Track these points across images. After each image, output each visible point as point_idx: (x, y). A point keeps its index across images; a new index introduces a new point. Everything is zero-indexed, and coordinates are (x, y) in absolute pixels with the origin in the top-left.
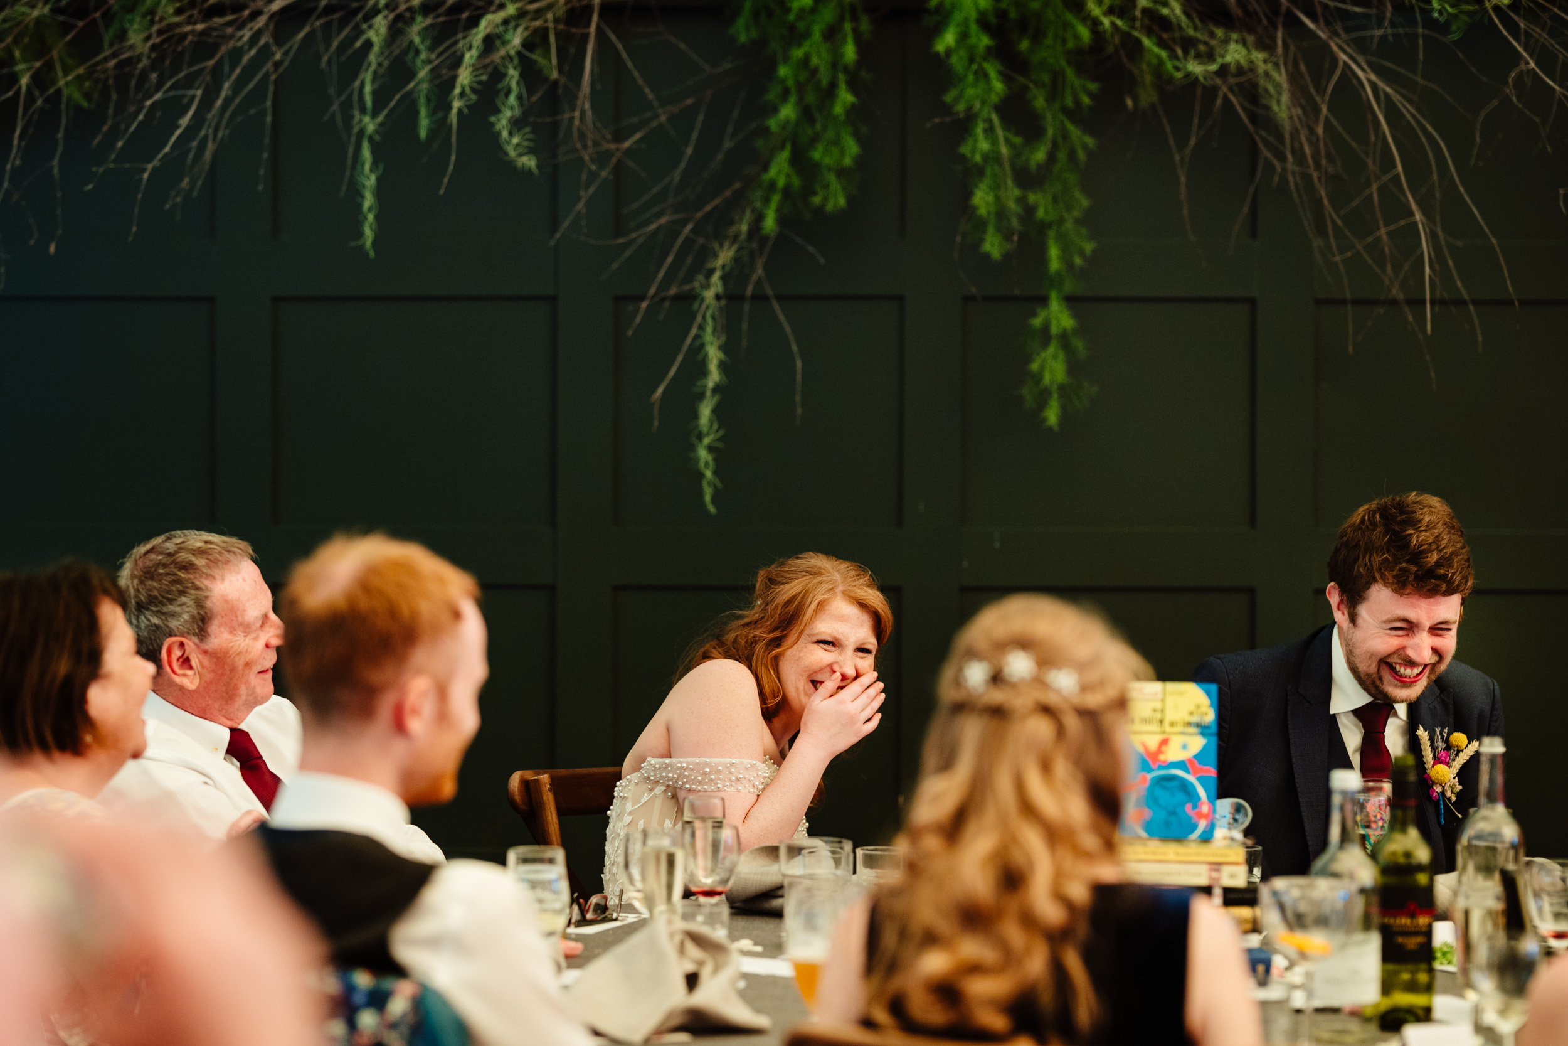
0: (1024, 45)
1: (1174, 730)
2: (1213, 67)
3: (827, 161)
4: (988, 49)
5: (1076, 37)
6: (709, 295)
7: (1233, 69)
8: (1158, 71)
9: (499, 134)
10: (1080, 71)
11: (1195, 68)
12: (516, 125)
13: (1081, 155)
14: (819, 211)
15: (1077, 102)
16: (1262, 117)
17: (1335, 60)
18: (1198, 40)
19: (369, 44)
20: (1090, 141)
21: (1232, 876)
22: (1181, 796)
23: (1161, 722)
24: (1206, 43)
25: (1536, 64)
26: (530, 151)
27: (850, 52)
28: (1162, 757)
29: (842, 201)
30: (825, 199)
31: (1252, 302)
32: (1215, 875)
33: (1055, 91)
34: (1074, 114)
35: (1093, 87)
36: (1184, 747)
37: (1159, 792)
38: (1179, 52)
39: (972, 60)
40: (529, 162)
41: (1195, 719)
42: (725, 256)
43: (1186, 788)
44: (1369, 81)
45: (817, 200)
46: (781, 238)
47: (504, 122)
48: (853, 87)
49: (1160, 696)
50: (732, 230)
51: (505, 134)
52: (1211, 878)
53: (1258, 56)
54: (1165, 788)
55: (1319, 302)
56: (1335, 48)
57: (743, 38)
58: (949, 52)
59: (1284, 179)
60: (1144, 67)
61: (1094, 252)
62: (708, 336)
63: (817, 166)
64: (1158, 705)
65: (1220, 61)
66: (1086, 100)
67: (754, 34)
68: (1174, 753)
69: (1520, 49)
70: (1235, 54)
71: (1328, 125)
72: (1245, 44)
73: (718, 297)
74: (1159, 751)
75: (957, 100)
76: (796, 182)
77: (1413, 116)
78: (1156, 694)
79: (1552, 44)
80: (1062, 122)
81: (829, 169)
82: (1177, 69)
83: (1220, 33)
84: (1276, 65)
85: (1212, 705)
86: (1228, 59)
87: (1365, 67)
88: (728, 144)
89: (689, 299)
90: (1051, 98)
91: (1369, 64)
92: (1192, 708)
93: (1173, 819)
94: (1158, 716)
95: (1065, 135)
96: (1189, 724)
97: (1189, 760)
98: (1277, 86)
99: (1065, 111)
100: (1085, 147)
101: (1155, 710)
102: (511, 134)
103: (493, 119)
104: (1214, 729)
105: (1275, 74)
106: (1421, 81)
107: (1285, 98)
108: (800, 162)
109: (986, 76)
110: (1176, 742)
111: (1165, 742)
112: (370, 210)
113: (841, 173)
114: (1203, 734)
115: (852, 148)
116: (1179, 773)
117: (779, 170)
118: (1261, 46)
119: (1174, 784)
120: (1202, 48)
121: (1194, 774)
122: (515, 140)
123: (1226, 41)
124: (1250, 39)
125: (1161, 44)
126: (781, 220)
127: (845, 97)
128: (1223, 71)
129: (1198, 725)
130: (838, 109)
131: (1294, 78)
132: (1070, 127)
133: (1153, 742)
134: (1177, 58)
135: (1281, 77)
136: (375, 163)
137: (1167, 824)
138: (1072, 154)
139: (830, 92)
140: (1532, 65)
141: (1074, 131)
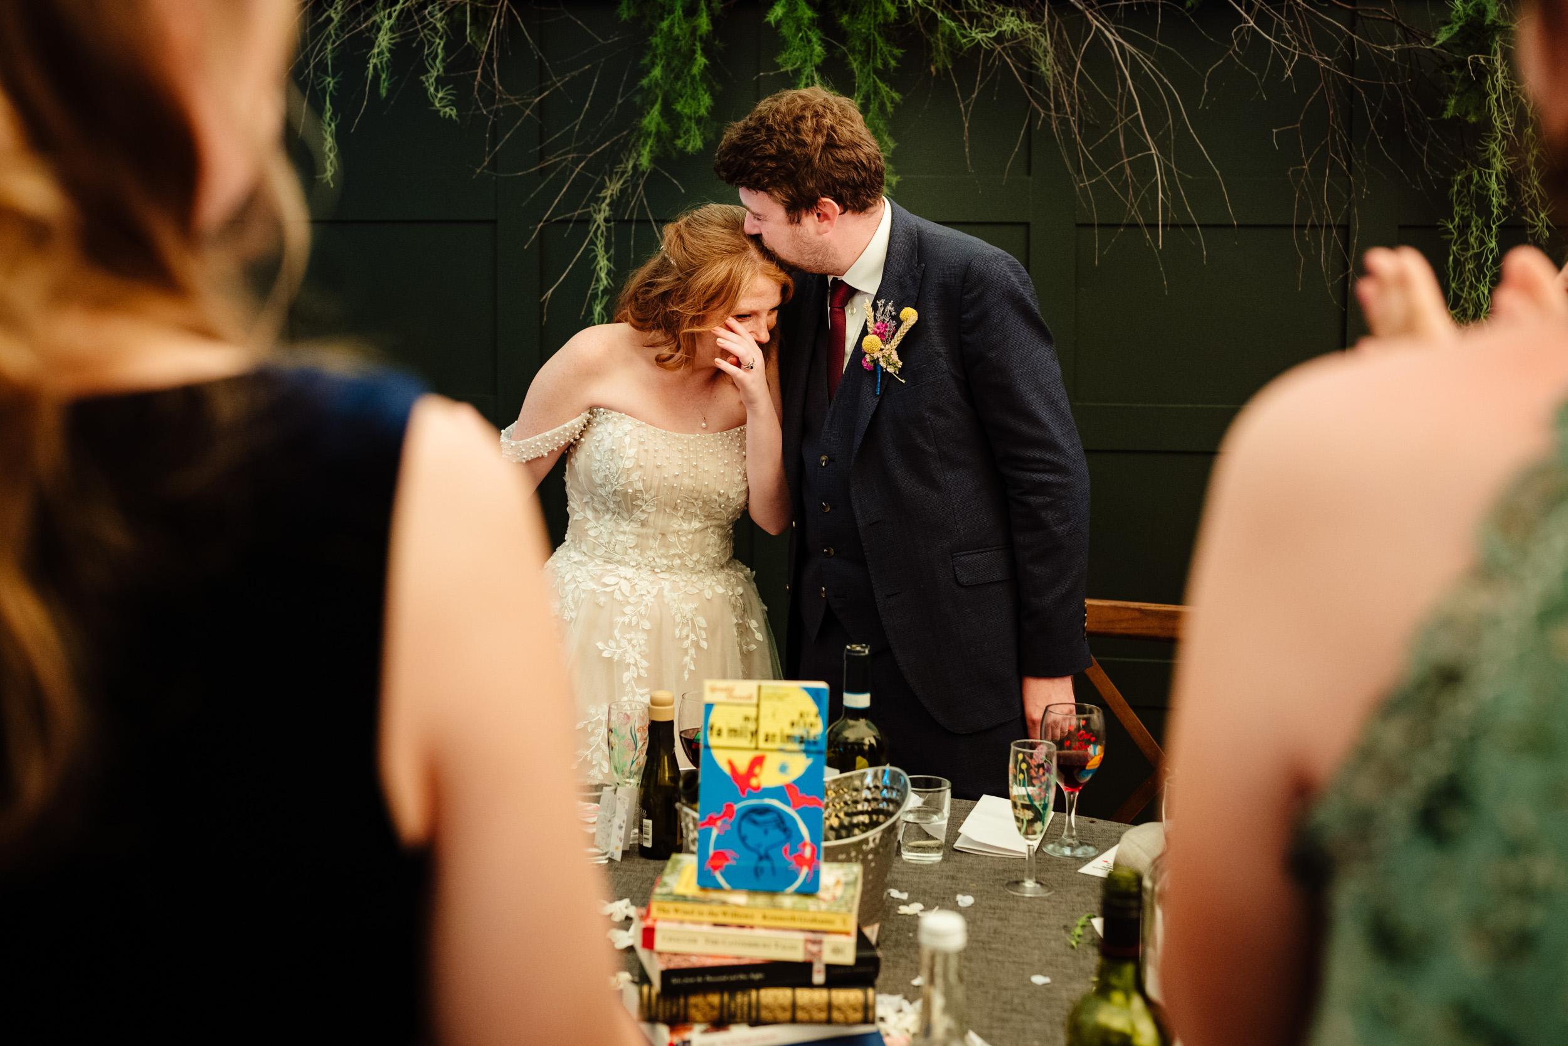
0: (844, 19)
1: (769, 745)
2: (992, 35)
3: (687, 111)
4: (812, 20)
5: (886, 14)
6: (600, 218)
7: (1008, 36)
8: (951, 38)
9: (426, 90)
10: (888, 40)
11: (978, 35)
12: (440, 82)
13: (889, 108)
14: (682, 152)
15: (886, 64)
16: (1033, 77)
17: (1089, 26)
18: (983, 15)
19: (329, 20)
20: (896, 96)
21: (836, 951)
22: (776, 835)
23: (755, 734)
24: (989, 17)
25: (1254, 23)
26: (453, 103)
27: (704, 23)
28: (754, 782)
29: (699, 144)
30: (687, 142)
31: (1027, 224)
32: (814, 948)
33: (868, 55)
34: (883, 74)
35: (897, 52)
36: (783, 769)
37: (747, 827)
38: (966, 24)
39: (799, 29)
40: (451, 112)
41: (798, 732)
42: (613, 188)
43: (782, 823)
44: (1116, 41)
45: (679, 143)
46: (654, 172)
47: (432, 80)
48: (706, 52)
49: (755, 701)
50: (619, 169)
51: (432, 89)
52: (807, 951)
53: (1028, 25)
54: (755, 822)
55: (1078, 225)
56: (1090, 17)
57: (625, 16)
58: (779, 22)
59: (1047, 123)
60: (939, 36)
61: (898, 182)
62: (600, 251)
63: (679, 116)
64: (752, 712)
65: (998, 29)
66: (893, 63)
67: (633, 13)
68: (769, 777)
69: (1243, 13)
70: (1010, 24)
71: (1082, 79)
72: (1019, 16)
73: (606, 220)
74: (751, 773)
75: (786, 62)
76: (665, 128)
77: (1149, 68)
78: (750, 697)
79: (1267, 9)
80: (875, 82)
81: (690, 118)
82: (965, 37)
83: (999, 9)
84: (1043, 31)
85: (820, 713)
86: (1004, 28)
87: (1113, 31)
88: (620, 101)
89: (586, 221)
90: (864, 62)
91: (1118, 30)
92: (795, 717)
93: (765, 864)
94: (752, 726)
95: (877, 92)
96: (790, 738)
97: (788, 786)
98: (1046, 51)
99: (876, 71)
100: (892, 101)
101: (747, 719)
102: (436, 90)
103: (423, 78)
104: (823, 746)
105: (1042, 40)
106: (1158, 43)
107: (1050, 59)
108: (668, 112)
109: (809, 41)
110: (772, 761)
111: (758, 761)
112: (330, 150)
113: (699, 121)
114: (807, 752)
115: (706, 100)
116: (775, 803)
117: (652, 119)
118: (1032, 18)
119: (768, 817)
120: (985, 20)
121: (794, 807)
122: (440, 95)
123: (1003, 15)
124: (1023, 12)
125: (954, 18)
126: (655, 160)
127: (701, 60)
128: (1000, 38)
129: (802, 740)
130: (695, 70)
131: (1058, 45)
132: (880, 84)
133: (742, 762)
134: (965, 29)
135: (1046, 42)
136: (334, 114)
137: (757, 872)
138: (882, 106)
139: (690, 58)
140: (1252, 23)
141: (883, 88)
